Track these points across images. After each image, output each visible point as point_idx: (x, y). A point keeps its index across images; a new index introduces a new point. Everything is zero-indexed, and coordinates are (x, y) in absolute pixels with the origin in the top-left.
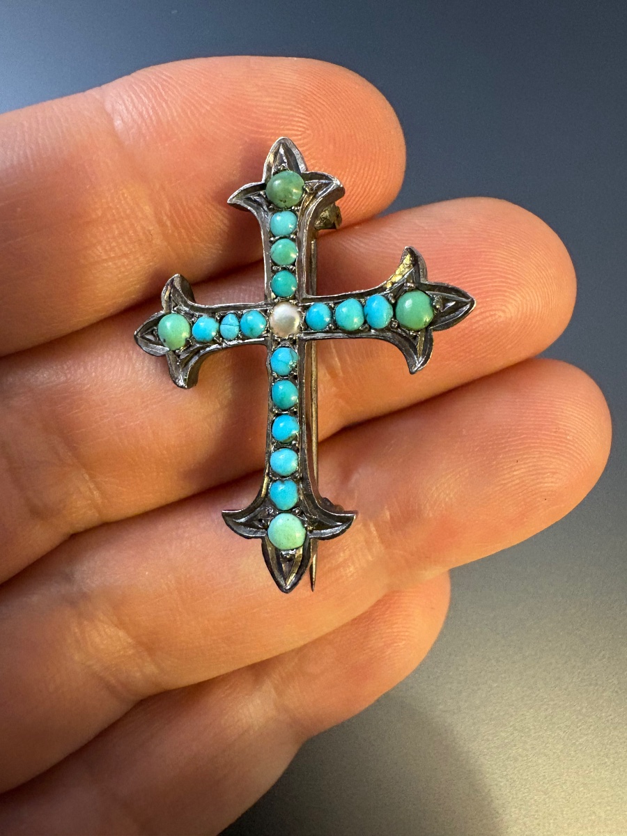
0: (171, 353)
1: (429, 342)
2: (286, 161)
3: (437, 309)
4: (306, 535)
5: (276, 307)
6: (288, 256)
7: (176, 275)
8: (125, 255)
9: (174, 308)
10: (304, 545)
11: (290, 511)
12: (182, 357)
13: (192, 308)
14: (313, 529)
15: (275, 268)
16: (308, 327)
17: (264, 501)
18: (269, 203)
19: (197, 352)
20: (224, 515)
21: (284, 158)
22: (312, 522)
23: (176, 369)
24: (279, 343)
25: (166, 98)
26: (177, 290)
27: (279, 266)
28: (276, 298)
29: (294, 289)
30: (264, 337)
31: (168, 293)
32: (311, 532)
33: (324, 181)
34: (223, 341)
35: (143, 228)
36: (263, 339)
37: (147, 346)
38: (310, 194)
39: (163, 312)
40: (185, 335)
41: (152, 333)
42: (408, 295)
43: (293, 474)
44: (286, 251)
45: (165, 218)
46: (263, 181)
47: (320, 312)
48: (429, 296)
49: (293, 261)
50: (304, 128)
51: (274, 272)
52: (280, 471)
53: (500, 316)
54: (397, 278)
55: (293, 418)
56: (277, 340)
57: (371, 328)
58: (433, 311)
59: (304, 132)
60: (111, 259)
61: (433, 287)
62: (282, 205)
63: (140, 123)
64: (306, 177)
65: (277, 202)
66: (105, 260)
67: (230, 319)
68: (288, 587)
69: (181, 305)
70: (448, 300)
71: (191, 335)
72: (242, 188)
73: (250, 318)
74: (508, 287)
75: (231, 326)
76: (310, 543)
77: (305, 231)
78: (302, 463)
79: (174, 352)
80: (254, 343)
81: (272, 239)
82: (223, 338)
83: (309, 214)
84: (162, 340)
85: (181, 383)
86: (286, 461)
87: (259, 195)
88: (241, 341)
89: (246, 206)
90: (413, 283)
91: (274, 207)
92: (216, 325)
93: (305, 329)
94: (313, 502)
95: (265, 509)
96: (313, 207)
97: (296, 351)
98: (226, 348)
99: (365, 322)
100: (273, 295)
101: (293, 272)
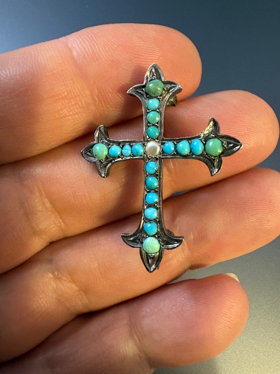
0: (99, 161)
1: (220, 162)
2: (155, 75)
3: (225, 147)
4: (160, 247)
5: (149, 143)
6: (155, 119)
7: (101, 126)
8: (77, 114)
9: (100, 140)
10: (159, 252)
11: (154, 236)
12: (104, 164)
13: (109, 141)
14: (164, 245)
15: (149, 124)
16: (164, 152)
17: (141, 231)
18: (147, 94)
19: (111, 161)
20: (122, 236)
21: (154, 74)
22: (163, 241)
23: (100, 168)
24: (150, 159)
25: (96, 41)
26: (102, 132)
27: (150, 123)
28: (149, 138)
29: (157, 134)
30: (143, 156)
31: (97, 134)
32: (163, 246)
33: (173, 85)
34: (123, 157)
35: (85, 101)
36: (142, 157)
37: (87, 157)
38: (166, 91)
39: (95, 142)
40: (106, 153)
41: (90, 152)
42: (211, 140)
43: (155, 219)
44: (154, 117)
45: (95, 97)
46: (144, 84)
47: (170, 146)
48: (221, 141)
49: (157, 121)
50: (159, 56)
51: (148, 126)
52: (149, 218)
53: (247, 146)
54: (206, 132)
55: (156, 194)
56: (149, 158)
57: (193, 154)
58: (223, 148)
59: (159, 58)
60: (70, 115)
61: (223, 137)
62: (153, 95)
63: (84, 53)
64: (165, 83)
65: (151, 94)
66: (68, 116)
67: (127, 147)
68: (152, 270)
69: (103, 139)
70: (230, 143)
71: (108, 153)
72: (134, 87)
73: (136, 147)
74: (251, 133)
75: (127, 150)
76: (162, 251)
77: (163, 108)
78: (160, 215)
79: (100, 161)
80: (138, 159)
81: (148, 111)
82: (123, 156)
83: (166, 100)
84: (94, 155)
85: (103, 175)
86: (152, 213)
87: (142, 90)
88: (132, 158)
89: (136, 95)
90: (213, 134)
91: (149, 96)
92: (121, 149)
93: (162, 153)
94: (164, 233)
95: (141, 235)
96: (167, 97)
97: (158, 163)
98: (125, 160)
99: (191, 151)
100: (148, 137)
101: (157, 127)
